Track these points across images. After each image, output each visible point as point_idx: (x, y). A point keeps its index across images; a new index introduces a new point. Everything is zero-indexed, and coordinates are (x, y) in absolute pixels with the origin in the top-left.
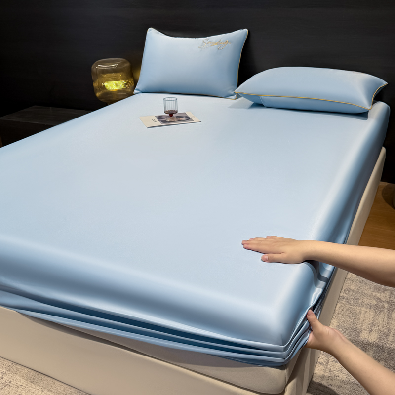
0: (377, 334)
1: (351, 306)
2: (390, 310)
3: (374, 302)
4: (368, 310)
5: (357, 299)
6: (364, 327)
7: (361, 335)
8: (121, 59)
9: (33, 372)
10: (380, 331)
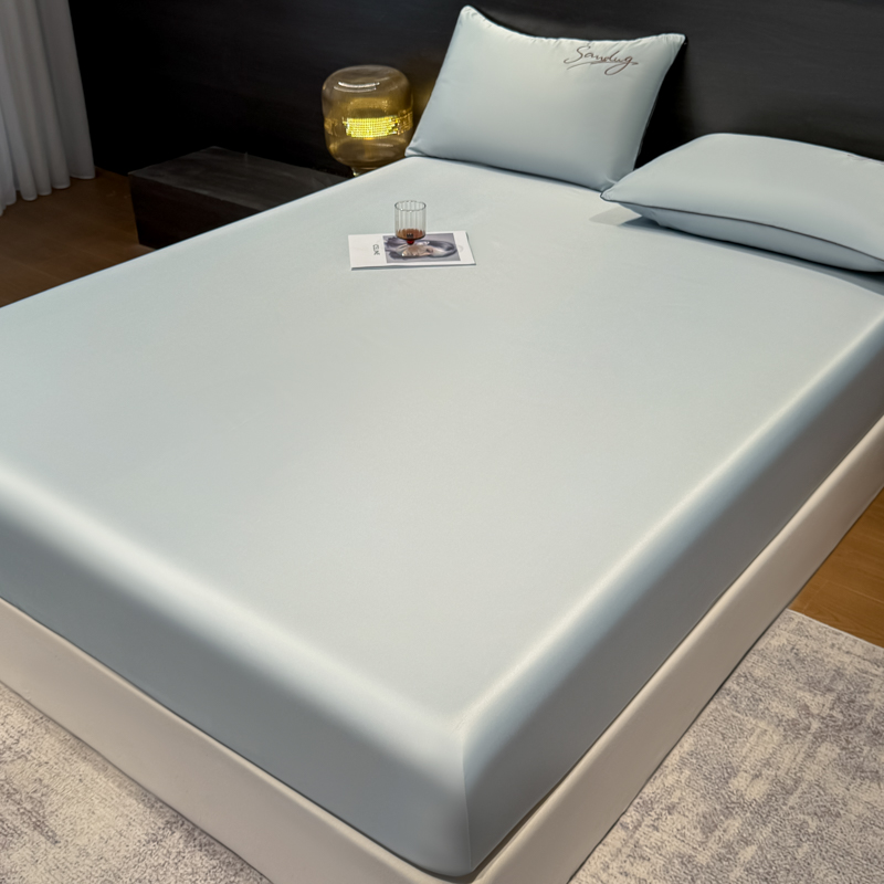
0: (767, 786)
1: (737, 714)
2: (819, 738)
3: (793, 714)
4: (770, 730)
5: (756, 700)
6: (747, 765)
7: (732, 780)
8: (391, 70)
10: (776, 781)
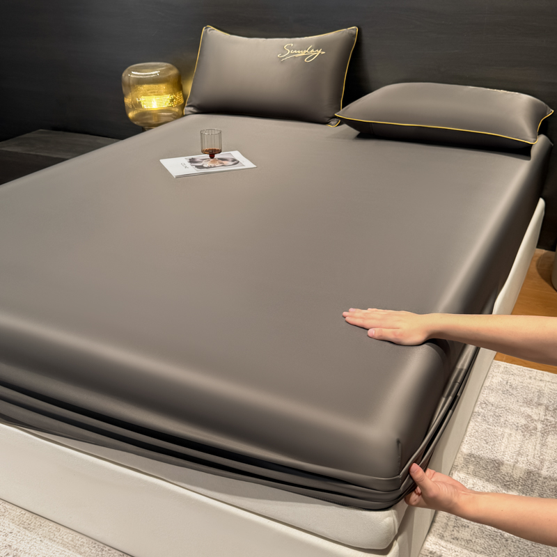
0: (525, 468)
1: (489, 427)
2: (545, 433)
3: (523, 421)
4: (513, 432)
5: (497, 416)
6: (507, 457)
7: (501, 468)
8: (165, 64)
9: (28, 514)
10: (529, 463)
